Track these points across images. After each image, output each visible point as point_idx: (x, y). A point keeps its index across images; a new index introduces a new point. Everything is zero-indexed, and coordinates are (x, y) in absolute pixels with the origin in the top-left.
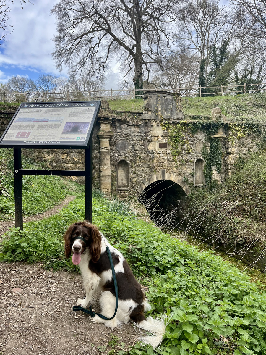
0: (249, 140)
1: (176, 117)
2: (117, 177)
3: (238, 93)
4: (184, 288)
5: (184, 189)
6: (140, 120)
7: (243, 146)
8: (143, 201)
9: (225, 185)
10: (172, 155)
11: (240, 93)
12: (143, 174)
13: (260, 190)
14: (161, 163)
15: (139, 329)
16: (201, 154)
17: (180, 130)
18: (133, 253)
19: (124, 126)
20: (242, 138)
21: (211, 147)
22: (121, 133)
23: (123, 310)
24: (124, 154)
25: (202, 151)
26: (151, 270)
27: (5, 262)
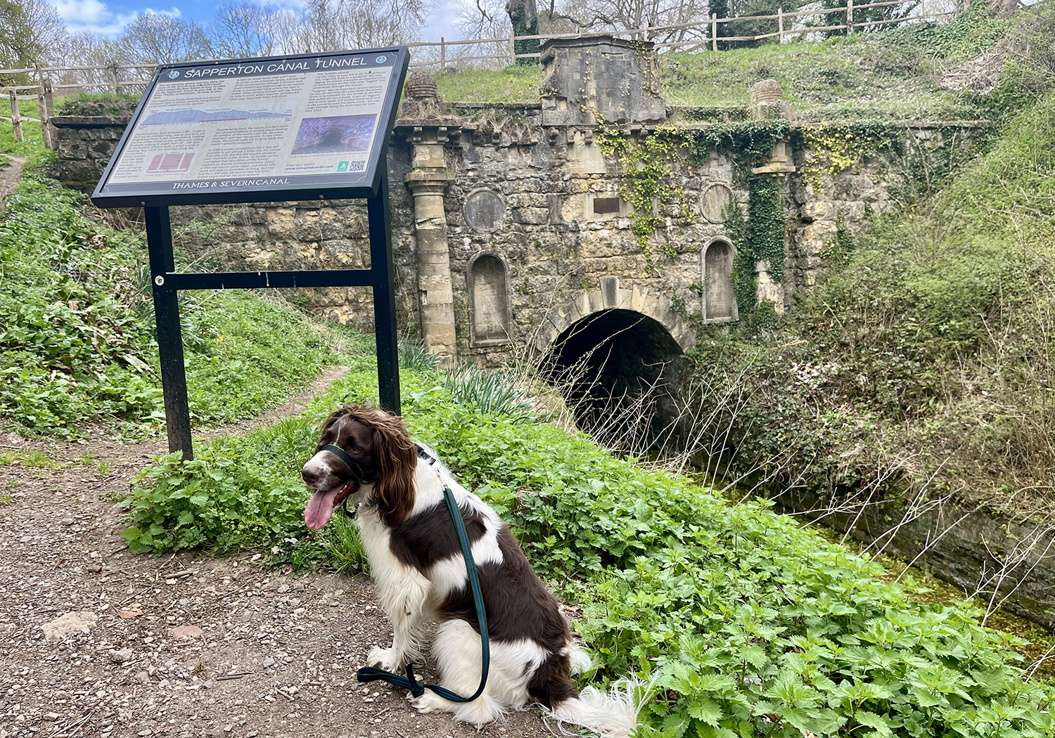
0: (867, 177)
1: (642, 115)
2: (473, 306)
3: (829, 34)
4: (688, 603)
5: (674, 334)
6: (534, 130)
7: (848, 194)
8: (554, 374)
9: (798, 314)
10: (636, 234)
11: (836, 32)
12: (550, 296)
13: (903, 327)
14: (603, 259)
15: (559, 725)
16: (722, 226)
17: (655, 155)
18: (531, 512)
19: (485, 151)
20: (844, 171)
21: (752, 203)
22: (476, 173)
23: (507, 672)
24: (489, 236)
25: (724, 218)
26: (585, 559)
27: (145, 554)
